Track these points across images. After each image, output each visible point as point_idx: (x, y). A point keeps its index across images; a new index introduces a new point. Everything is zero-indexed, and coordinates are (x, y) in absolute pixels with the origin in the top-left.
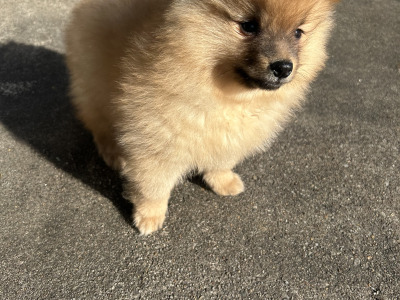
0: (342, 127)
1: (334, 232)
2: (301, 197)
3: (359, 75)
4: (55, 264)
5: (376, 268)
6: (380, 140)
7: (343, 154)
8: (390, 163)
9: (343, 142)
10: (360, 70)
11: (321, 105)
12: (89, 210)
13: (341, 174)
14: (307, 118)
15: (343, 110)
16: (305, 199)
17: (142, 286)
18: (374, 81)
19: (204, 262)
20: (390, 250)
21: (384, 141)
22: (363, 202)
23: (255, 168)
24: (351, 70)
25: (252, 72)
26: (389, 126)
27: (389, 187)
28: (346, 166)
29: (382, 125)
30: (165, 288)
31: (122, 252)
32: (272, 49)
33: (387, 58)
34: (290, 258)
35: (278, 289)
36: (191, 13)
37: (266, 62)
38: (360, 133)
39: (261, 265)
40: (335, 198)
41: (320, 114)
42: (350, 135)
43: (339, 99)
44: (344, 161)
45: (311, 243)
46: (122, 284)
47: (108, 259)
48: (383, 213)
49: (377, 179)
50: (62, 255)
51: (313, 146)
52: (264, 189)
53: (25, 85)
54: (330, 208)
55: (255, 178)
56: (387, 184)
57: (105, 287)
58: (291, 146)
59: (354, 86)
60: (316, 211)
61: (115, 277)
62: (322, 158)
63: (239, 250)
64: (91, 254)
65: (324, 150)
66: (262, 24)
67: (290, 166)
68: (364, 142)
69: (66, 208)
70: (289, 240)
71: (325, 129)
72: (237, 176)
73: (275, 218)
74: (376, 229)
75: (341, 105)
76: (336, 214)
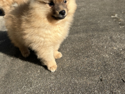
0: (92, 35)
1: (88, 63)
2: (79, 55)
3: (99, 20)
4: (7, 85)
5: (101, 71)
6: (104, 36)
7: (92, 42)
8: (107, 42)
9: (93, 38)
10: (99, 19)
11: (87, 30)
12: (18, 69)
13: (92, 47)
14: (82, 34)
15: (93, 30)
16: (80, 56)
17: (31, 86)
18: (103, 21)
19: (49, 77)
20: (106, 65)
21: (105, 36)
22: (98, 53)
23: (66, 50)
24: (96, 19)
25: (56, 16)
26: (107, 32)
27: (106, 48)
28: (93, 45)
29: (105, 32)
30: (38, 86)
31: (26, 78)
32: (58, 8)
33: (108, 14)
34: (75, 72)
35: (71, 81)
36: (35, 5)
37: (58, 12)
38: (98, 35)
39: (66, 75)
40: (89, 54)
41: (86, 33)
42: (95, 36)
43: (92, 28)
44: (93, 44)
45: (81, 67)
46: (26, 87)
47: (22, 81)
48: (104, 56)
49: (103, 47)
50: (10, 82)
51: (84, 41)
52: (68, 55)
53: (3, 41)
54: (87, 57)
55: (66, 53)
56: (106, 47)
57: (21, 88)
58: (77, 42)
59: (97, 23)
60: (83, 58)
61: (24, 85)
62: (86, 44)
63: (60, 72)
64: (17, 80)
65: (87, 42)
66: (54, 2)
67: (76, 48)
68: (99, 37)
69: (12, 69)
70: (75, 67)
71: (87, 36)
72: (60, 53)
73: (71, 62)
74: (101, 60)
75: (93, 29)
76: (89, 58)
